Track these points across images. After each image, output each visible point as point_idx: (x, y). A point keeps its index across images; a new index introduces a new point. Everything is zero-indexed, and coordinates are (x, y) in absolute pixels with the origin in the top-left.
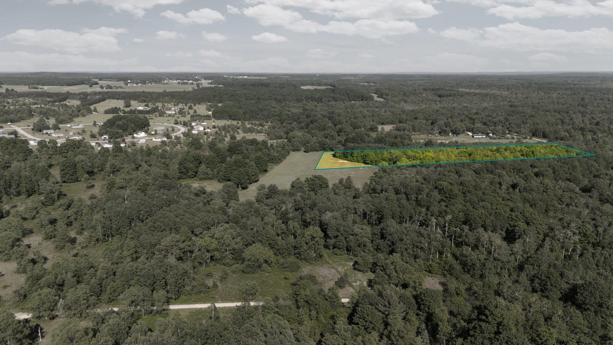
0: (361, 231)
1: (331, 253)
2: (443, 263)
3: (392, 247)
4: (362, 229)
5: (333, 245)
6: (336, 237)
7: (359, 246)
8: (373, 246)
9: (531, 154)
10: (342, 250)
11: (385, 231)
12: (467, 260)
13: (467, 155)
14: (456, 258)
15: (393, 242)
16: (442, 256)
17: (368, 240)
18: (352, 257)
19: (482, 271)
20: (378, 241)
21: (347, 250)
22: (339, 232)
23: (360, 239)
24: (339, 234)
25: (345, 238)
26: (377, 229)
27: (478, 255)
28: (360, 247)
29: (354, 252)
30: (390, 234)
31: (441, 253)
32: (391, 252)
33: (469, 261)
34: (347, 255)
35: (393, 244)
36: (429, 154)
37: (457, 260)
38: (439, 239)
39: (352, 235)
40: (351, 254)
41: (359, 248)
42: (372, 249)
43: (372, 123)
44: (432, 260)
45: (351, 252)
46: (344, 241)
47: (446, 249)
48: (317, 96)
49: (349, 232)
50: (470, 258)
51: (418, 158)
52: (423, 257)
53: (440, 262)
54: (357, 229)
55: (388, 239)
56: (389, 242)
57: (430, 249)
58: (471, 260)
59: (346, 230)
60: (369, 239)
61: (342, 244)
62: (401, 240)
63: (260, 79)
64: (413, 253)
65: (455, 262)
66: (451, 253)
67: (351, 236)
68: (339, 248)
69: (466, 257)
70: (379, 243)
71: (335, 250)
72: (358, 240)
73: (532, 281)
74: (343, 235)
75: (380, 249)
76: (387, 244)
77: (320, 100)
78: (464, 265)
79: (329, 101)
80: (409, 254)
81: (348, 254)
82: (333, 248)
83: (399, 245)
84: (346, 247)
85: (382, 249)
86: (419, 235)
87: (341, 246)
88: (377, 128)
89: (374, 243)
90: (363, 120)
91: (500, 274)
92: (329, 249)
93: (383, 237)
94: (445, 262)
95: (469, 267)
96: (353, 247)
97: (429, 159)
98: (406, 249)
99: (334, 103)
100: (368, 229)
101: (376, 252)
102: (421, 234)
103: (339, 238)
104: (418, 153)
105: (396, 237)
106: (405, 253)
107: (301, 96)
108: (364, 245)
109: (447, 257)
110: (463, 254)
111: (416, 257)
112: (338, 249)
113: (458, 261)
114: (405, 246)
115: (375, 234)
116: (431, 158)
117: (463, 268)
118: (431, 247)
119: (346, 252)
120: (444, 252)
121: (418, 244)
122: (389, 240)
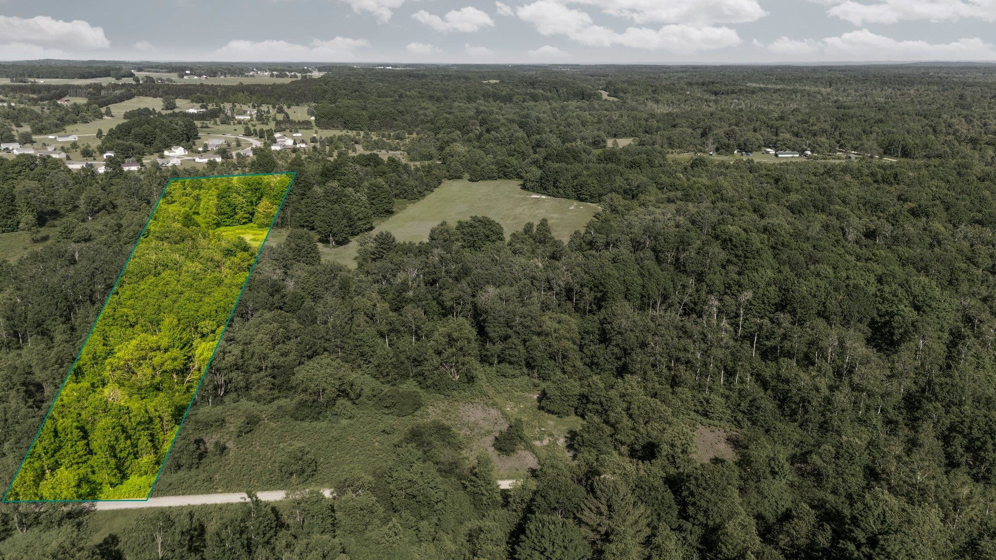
0: (557, 326)
1: (494, 373)
2: (734, 395)
3: (623, 359)
4: (559, 322)
5: (499, 356)
6: (506, 338)
7: (552, 357)
8: (582, 359)
9: (892, 179)
10: (516, 366)
11: (609, 326)
12: (789, 391)
13: (772, 181)
14: (765, 385)
15: (625, 350)
16: (731, 379)
17: (572, 345)
18: (536, 381)
19: (823, 415)
20: (592, 348)
21: (527, 367)
22: (512, 329)
23: (554, 343)
24: (510, 332)
25: (525, 341)
26: (592, 323)
27: (814, 377)
28: (555, 360)
29: (542, 372)
30: (619, 333)
31: (730, 373)
32: (622, 371)
33: (794, 391)
34: (528, 378)
35: (625, 354)
36: (700, 180)
37: (766, 390)
38: (726, 343)
39: (539, 334)
40: (536, 375)
41: (552, 362)
42: (579, 364)
43: (596, 132)
44: (710, 388)
45: (536, 371)
46: (521, 348)
47: (742, 366)
48: (504, 93)
49: (533, 329)
50: (797, 385)
51: (679, 187)
52: (691, 382)
53: (727, 393)
54: (549, 322)
55: (614, 343)
56: (616, 350)
57: (705, 364)
58: (799, 390)
59: (526, 324)
60: (575, 343)
61: (517, 353)
62: (643, 345)
63: (411, 71)
64: (668, 373)
65: (762, 394)
66: (752, 375)
67: (535, 338)
68: (510, 363)
69: (787, 382)
70: (594, 352)
71: (502, 366)
72: (550, 346)
73: (946, 440)
74: (519, 334)
75: (597, 364)
76: (613, 354)
77: (508, 99)
78: (783, 400)
79: (524, 101)
80: (659, 374)
81: (529, 375)
82: (499, 362)
83: (638, 356)
84: (526, 360)
85: (602, 363)
86: (681, 334)
87: (515, 359)
88: (604, 141)
89: (585, 351)
90: (581, 128)
91: (865, 421)
92: (491, 364)
93: (604, 339)
94: (740, 394)
95: (794, 406)
96: (539, 360)
97: (699, 189)
98: (654, 366)
99: (532, 103)
100: (573, 322)
101: (588, 370)
102: (685, 332)
103: (510, 340)
104: (678, 179)
105: (632, 337)
106: (651, 373)
107: (475, 92)
108: (564, 357)
109: (742, 382)
110: (780, 376)
111: (675, 382)
112: (507, 365)
113: (769, 392)
114: (652, 359)
115: (588, 333)
116: (704, 188)
117: (780, 407)
118: (708, 360)
119: (525, 370)
120: (736, 371)
121: (681, 355)
122: (617, 345)
